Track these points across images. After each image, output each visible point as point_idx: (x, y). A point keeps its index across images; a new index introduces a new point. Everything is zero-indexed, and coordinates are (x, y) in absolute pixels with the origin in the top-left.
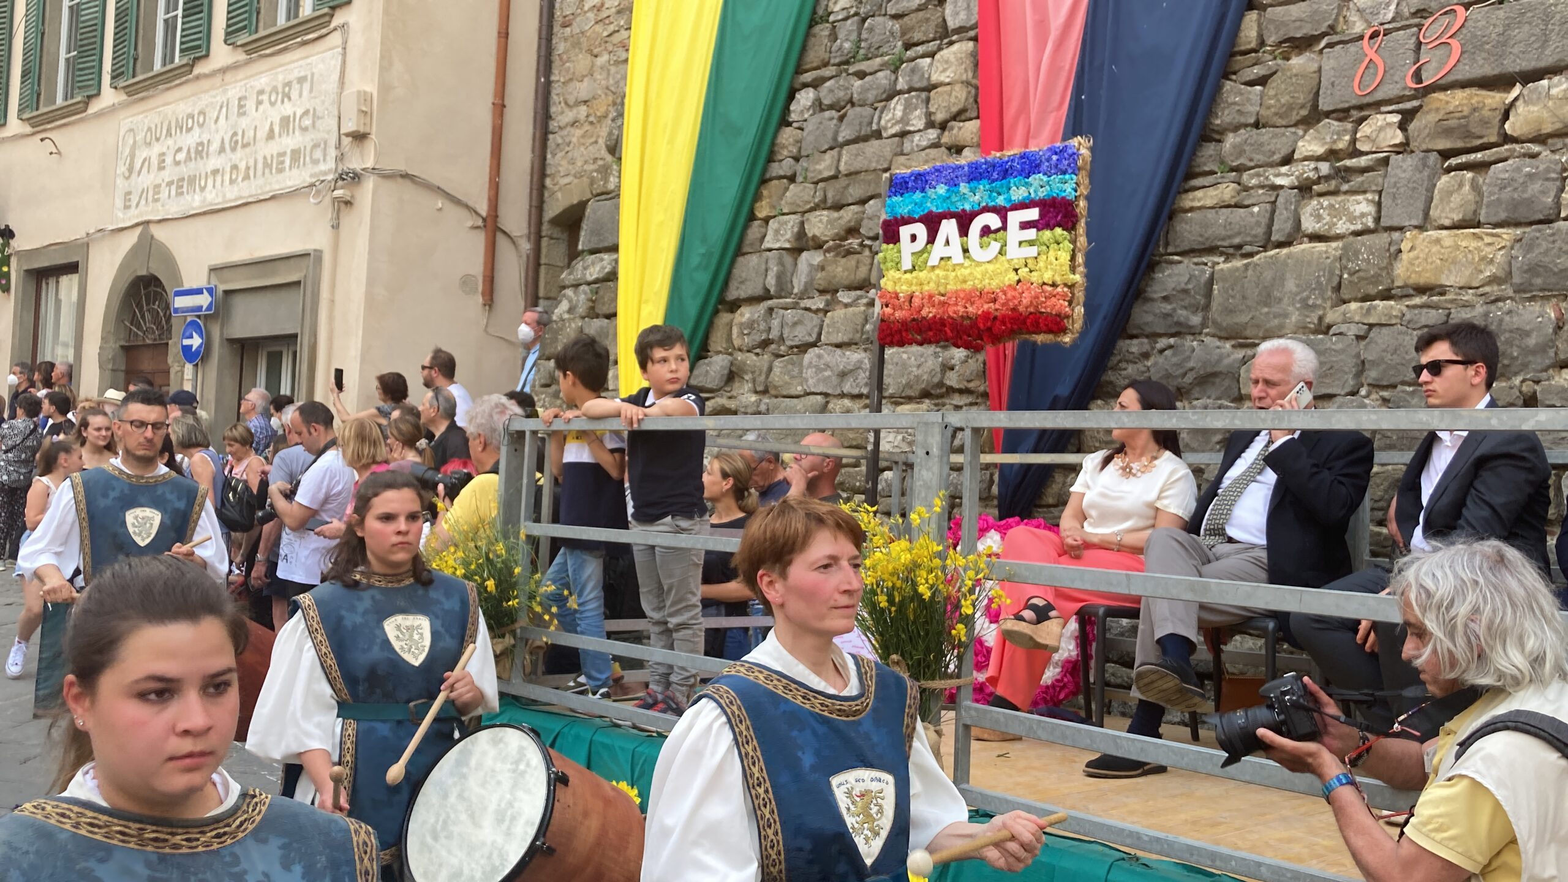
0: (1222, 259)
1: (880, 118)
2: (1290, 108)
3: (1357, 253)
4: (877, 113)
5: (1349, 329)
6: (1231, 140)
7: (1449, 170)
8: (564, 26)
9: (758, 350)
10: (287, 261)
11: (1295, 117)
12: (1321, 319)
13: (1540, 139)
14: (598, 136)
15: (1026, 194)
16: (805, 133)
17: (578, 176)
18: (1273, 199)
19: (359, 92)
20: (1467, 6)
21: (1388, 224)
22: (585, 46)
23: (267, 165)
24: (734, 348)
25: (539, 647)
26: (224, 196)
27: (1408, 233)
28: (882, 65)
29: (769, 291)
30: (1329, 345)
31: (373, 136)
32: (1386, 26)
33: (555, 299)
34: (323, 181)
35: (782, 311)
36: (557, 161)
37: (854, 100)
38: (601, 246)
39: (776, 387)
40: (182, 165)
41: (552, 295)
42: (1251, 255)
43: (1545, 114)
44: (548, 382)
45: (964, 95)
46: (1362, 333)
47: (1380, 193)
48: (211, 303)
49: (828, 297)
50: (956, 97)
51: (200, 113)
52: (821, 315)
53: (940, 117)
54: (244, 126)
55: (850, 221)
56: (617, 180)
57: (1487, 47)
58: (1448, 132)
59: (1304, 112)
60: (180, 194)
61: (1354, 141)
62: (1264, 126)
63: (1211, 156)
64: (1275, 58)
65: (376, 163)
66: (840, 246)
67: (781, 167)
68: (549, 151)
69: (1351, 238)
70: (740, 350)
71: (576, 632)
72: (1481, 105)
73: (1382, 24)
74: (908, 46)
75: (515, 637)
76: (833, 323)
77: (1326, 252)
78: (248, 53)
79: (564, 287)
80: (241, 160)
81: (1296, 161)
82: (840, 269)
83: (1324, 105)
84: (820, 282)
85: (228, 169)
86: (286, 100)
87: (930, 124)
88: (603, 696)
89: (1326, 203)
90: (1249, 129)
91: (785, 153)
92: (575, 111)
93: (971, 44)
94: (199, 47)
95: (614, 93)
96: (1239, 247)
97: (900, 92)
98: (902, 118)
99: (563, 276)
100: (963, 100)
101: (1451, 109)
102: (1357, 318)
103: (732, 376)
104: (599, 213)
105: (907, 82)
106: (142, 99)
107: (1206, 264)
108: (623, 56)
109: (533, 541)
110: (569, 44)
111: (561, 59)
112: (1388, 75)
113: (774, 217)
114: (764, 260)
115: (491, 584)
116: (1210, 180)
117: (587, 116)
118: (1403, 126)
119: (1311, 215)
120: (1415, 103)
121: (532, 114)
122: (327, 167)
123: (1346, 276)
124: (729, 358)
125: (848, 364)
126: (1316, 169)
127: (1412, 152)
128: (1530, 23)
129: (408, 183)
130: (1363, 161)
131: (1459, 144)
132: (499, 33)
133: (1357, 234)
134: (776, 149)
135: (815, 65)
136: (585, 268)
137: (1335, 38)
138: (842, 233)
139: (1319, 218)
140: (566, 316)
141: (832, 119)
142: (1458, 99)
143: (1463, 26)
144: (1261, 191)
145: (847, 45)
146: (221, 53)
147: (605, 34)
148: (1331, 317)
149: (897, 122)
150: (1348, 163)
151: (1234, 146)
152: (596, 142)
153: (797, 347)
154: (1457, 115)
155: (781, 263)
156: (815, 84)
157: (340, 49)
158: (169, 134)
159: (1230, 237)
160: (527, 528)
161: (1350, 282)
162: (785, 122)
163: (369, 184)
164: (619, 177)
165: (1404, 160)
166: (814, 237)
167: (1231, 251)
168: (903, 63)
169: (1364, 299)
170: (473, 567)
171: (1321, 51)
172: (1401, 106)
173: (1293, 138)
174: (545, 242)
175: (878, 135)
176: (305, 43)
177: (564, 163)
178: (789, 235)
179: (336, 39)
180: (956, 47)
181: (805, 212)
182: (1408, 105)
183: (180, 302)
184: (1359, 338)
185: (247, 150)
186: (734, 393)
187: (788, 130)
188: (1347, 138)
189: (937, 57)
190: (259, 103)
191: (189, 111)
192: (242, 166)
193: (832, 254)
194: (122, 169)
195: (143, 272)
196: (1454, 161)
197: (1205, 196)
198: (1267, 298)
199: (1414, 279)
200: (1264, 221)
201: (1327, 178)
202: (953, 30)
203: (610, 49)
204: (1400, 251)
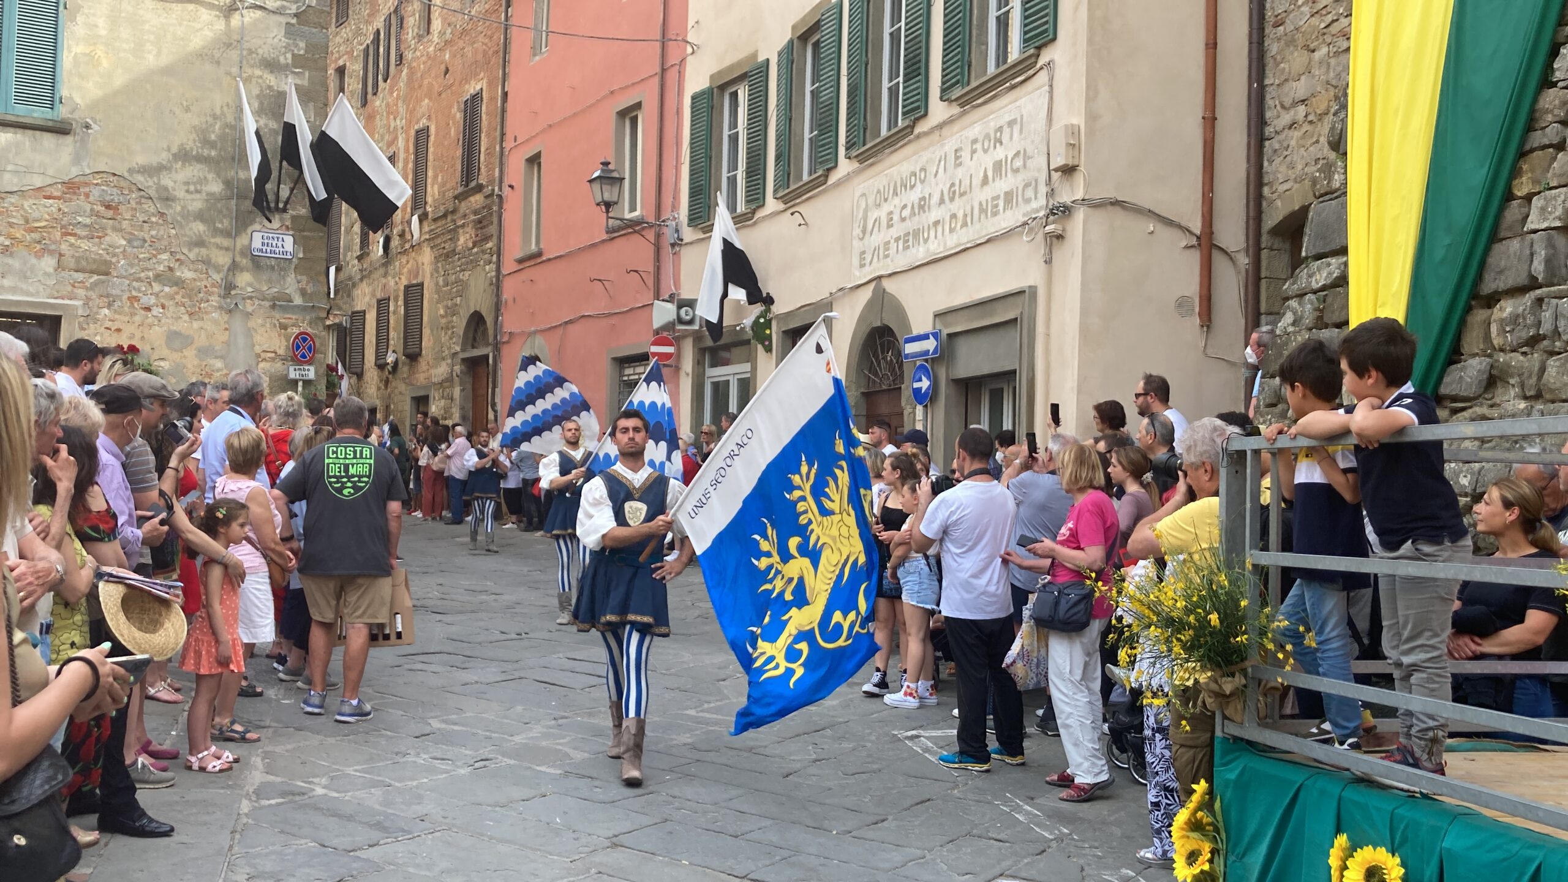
8: (1277, 25)
9: (1525, 349)
10: (1002, 301)
14: (1320, 135)
17: (1298, 180)
19: (1066, 126)
22: (1300, 42)
23: (983, 210)
24: (1494, 349)
25: (1275, 688)
26: (945, 244)
29: (1533, 278)
31: (1082, 168)
33: (1278, 314)
34: (1035, 219)
36: (1275, 169)
38: (1327, 250)
39: (1552, 391)
40: (908, 221)
41: (1275, 309)
44: (1274, 401)
48: (937, 347)
51: (921, 170)
54: (960, 176)
56: (1343, 177)
60: (906, 248)
65: (1086, 193)
67: (1544, 135)
68: (1265, 158)
70: (1502, 350)
71: (1318, 674)
75: (1246, 677)
78: (962, 105)
79: (1287, 299)
80: (959, 209)
85: (948, 219)
86: (998, 145)
88: (1353, 746)
91: (1550, 118)
92: (1292, 112)
94: (918, 108)
95: (1336, 87)
99: (1285, 287)
103: (1493, 381)
104: (1324, 214)
106: (872, 165)
108: (1345, 46)
109: (1262, 572)
110: (1283, 42)
111: (1275, 59)
113: (1539, 193)
114: (1527, 244)
115: (1214, 618)
117: (1306, 116)
121: (1246, 122)
122: (1039, 204)
124: (1488, 360)
129: (1118, 209)
132: (1207, 44)
134: (1537, 115)
136: (1310, 276)
140: (1291, 329)
146: (938, 110)
147: (1323, 25)
152: (1317, 142)
157: (1047, 88)
158: (895, 194)
160: (1253, 557)
162: (1547, 82)
163: (1080, 215)
164: (1345, 173)
170: (1195, 599)
174: (1264, 254)
176: (1013, 87)
177: (1283, 168)
179: (1042, 77)
183: (910, 348)
185: (964, 198)
186: (1497, 400)
187: (1551, 90)
190: (974, 152)
191: (912, 169)
192: (960, 215)
194: (857, 231)
195: (878, 324)
203: (1328, 39)
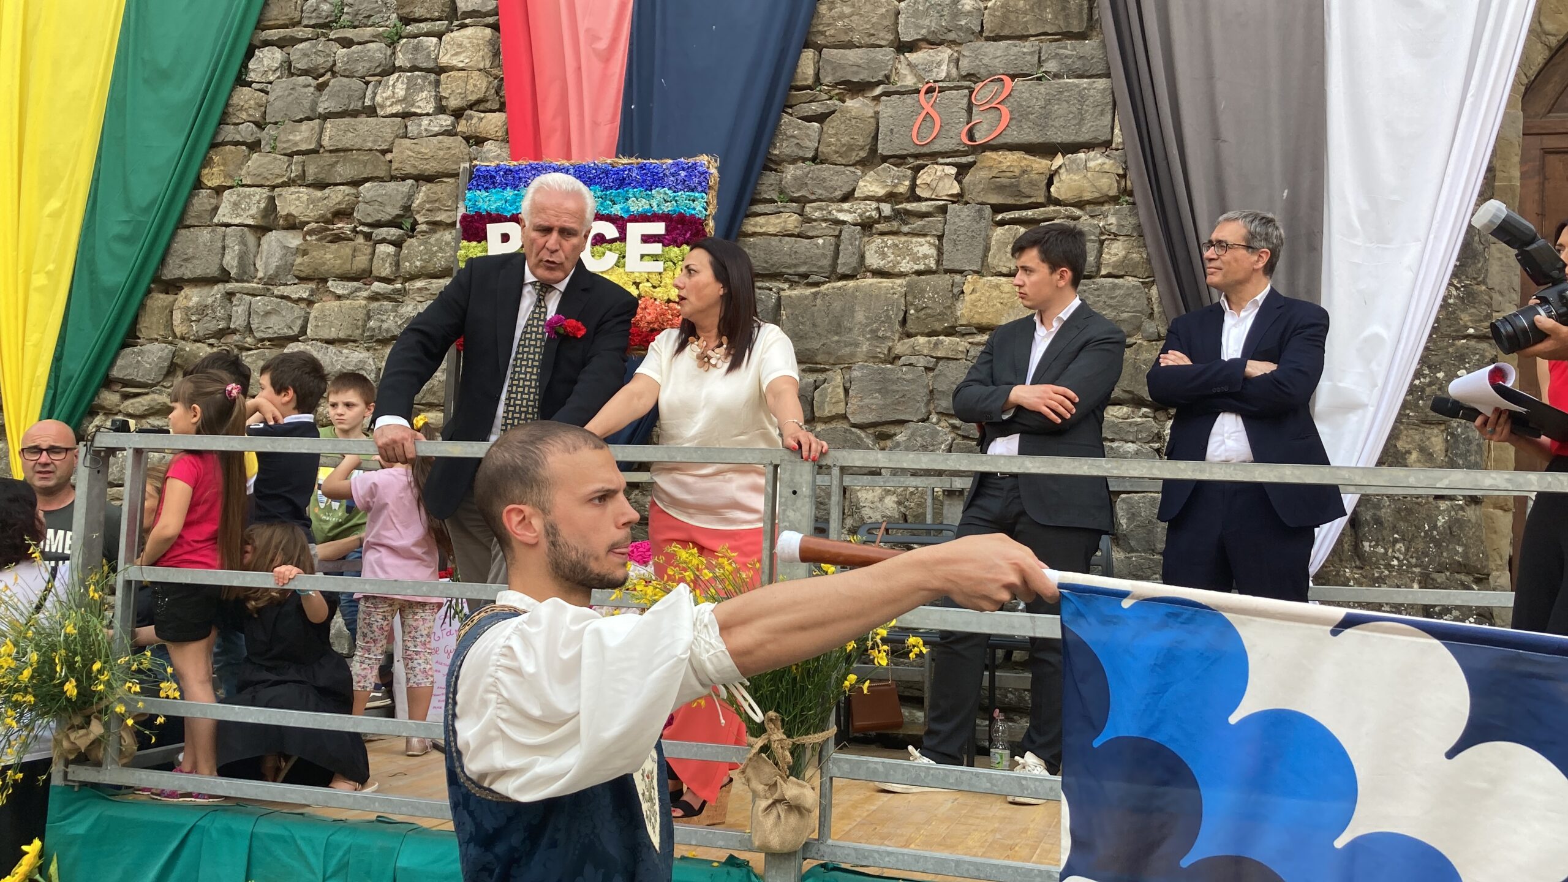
0: (786, 286)
1: (375, 94)
2: (850, 148)
3: (923, 291)
4: (371, 86)
5: (918, 361)
6: (791, 172)
7: (1002, 223)
9: (211, 341)
11: (854, 158)
12: (890, 349)
13: (1080, 204)
15: (647, 207)
16: (271, 97)
18: (837, 233)
20: (1013, 77)
21: (950, 267)
24: (175, 336)
27: (969, 277)
28: (374, 36)
29: (225, 271)
30: (900, 374)
32: (941, 84)
35: (249, 297)
37: (336, 69)
42: (817, 284)
43: (1086, 184)
45: (484, 85)
46: (931, 365)
47: (940, 238)
49: (313, 285)
50: (475, 86)
52: (303, 305)
53: (454, 103)
55: (339, 203)
57: (1031, 117)
58: (1000, 189)
59: (863, 154)
61: (913, 186)
62: (822, 162)
63: (772, 185)
64: (831, 98)
66: (329, 229)
67: (237, 132)
69: (914, 277)
70: (183, 338)
72: (1029, 169)
73: (935, 81)
74: (407, 21)
76: (324, 317)
77: (893, 288)
81: (857, 199)
82: (328, 256)
83: (883, 148)
84: (302, 268)
87: (441, 109)
89: (890, 242)
90: (808, 163)
91: (244, 116)
93: (488, 31)
96: (805, 276)
97: (401, 69)
98: (404, 99)
100: (484, 90)
101: (1004, 168)
102: (925, 352)
103: (173, 369)
105: (409, 60)
107: (771, 289)
112: (944, 132)
113: (232, 187)
114: (219, 236)
116: (769, 208)
118: (959, 178)
119: (876, 252)
120: (970, 159)
123: (912, 312)
124: (170, 347)
125: (348, 363)
126: (878, 209)
127: (966, 203)
128: (1068, 102)
130: (923, 207)
131: (1010, 201)
133: (919, 273)
134: (231, 110)
135: (281, 22)
137: (892, 88)
138: (329, 216)
139: (884, 255)
141: (309, 85)
142: (1010, 160)
143: (1010, 95)
144: (824, 225)
145: (325, 7)
148: (900, 348)
149: (399, 101)
150: (910, 206)
151: (796, 178)
153: (269, 340)
154: (1009, 174)
155: (243, 242)
156: (281, 44)
159: (795, 266)
161: (918, 318)
162: (241, 81)
165: (961, 210)
166: (289, 215)
167: (796, 279)
168: (401, 37)
169: (929, 335)
171: (877, 98)
172: (957, 160)
173: (854, 178)
175: (371, 111)
178: (253, 211)
180: (469, 31)
181: (273, 187)
182: (964, 160)
184: (928, 369)
187: (246, 89)
188: (907, 183)
189: (444, 37)
193: (314, 237)
196: (1008, 215)
197: (767, 224)
198: (838, 327)
199: (977, 320)
200: (830, 252)
201: (887, 219)
202: (464, 13)
204: (963, 292)
